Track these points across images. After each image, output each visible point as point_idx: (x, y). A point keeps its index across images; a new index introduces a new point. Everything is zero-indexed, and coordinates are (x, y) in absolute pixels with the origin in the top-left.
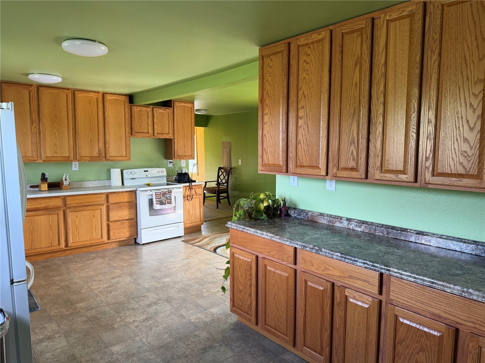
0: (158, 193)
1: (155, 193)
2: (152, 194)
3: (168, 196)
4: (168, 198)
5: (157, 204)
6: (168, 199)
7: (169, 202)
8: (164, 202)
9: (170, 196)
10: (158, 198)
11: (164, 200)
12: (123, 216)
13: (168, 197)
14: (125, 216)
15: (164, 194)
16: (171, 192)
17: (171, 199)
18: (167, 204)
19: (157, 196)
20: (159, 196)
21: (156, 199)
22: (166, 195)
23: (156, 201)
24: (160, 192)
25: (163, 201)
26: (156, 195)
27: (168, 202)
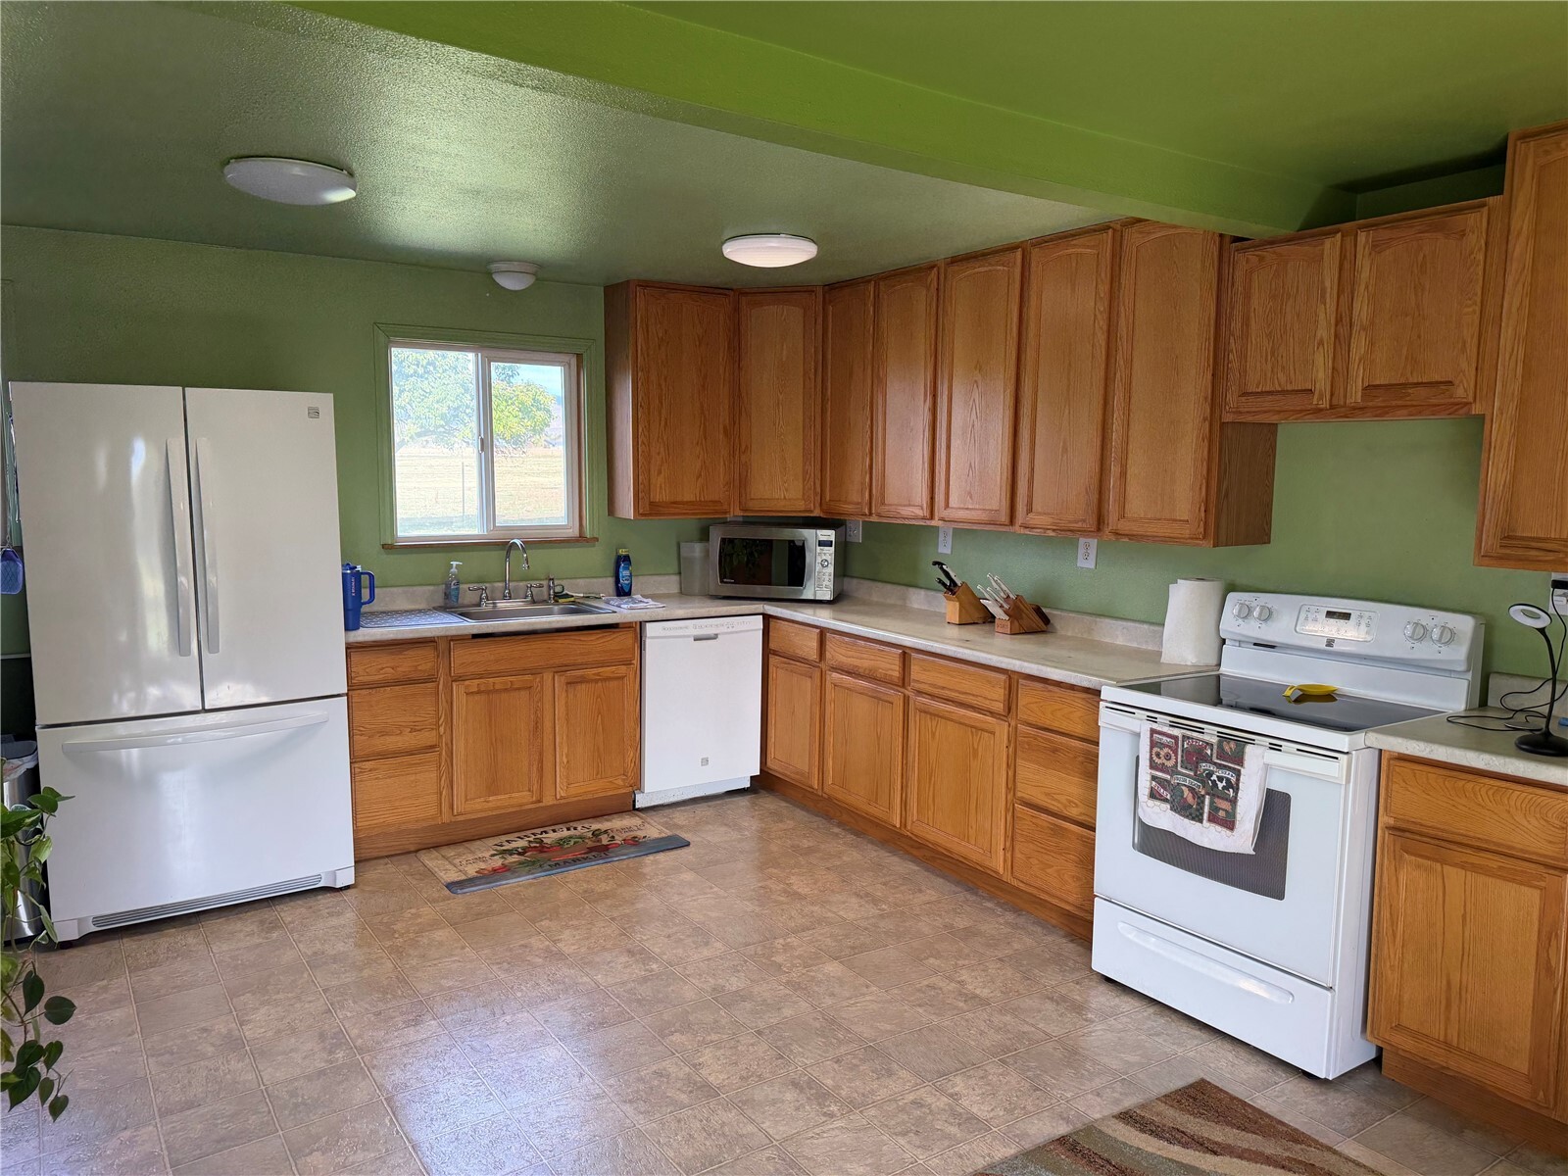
0: (1165, 739)
1: (1153, 731)
2: (1138, 731)
3: (1220, 773)
4: (1220, 785)
5: (1153, 795)
6: (1213, 791)
7: (1222, 814)
8: (1190, 800)
9: (1228, 780)
10: (1163, 768)
11: (1191, 789)
12: (1063, 799)
13: (1220, 779)
14: (1070, 801)
15: (1195, 756)
16: (1239, 759)
17: (1234, 801)
18: (1209, 820)
19: (1158, 755)
20: (1168, 757)
21: (1151, 767)
22: (1204, 766)
23: (1154, 778)
24: (1175, 738)
25: (1186, 792)
26: (1153, 744)
27: (1214, 809)
